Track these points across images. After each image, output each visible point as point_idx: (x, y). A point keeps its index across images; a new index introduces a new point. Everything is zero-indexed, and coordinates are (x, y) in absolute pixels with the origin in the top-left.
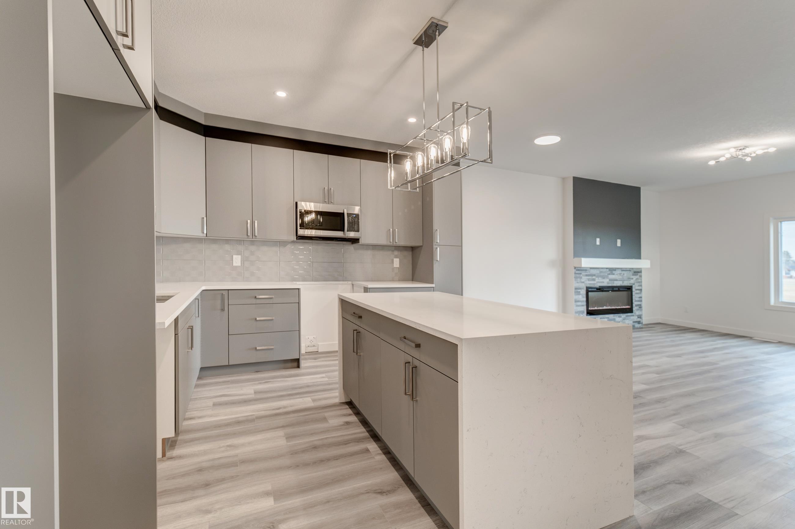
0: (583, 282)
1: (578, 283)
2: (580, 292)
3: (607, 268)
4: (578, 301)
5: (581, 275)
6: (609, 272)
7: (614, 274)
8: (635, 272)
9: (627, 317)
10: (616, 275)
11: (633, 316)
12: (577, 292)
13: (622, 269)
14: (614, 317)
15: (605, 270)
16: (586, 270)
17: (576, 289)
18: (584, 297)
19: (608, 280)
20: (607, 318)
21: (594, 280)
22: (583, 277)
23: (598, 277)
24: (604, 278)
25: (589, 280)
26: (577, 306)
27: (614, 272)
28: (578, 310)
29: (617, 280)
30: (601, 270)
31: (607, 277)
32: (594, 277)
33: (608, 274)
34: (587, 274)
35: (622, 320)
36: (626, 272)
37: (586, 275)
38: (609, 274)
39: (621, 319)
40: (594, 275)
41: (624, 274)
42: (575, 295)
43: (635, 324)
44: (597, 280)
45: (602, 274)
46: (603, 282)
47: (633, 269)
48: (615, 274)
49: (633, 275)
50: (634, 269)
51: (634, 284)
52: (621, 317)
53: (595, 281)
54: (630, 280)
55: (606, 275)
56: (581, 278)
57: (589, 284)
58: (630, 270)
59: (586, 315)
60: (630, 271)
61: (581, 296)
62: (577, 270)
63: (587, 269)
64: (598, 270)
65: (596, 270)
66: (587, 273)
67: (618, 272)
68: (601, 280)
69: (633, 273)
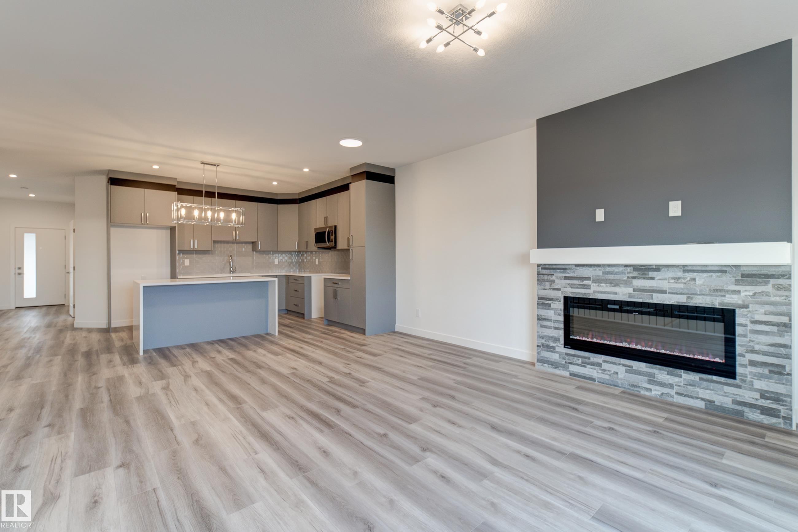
0: (559, 289)
1: (545, 289)
2: (550, 304)
3: (626, 266)
4: (545, 320)
5: (554, 278)
6: (635, 274)
7: (652, 278)
8: (743, 276)
9: (705, 384)
10: (660, 279)
11: (739, 387)
12: (543, 304)
13: (686, 268)
14: (651, 370)
15: (621, 269)
16: (565, 269)
17: (539, 298)
18: (559, 315)
19: (631, 290)
20: (624, 365)
21: (587, 287)
22: (557, 281)
23: (598, 281)
24: (616, 285)
25: (572, 286)
26: (542, 326)
27: (651, 274)
28: (545, 334)
29: (663, 292)
30: (608, 269)
31: (627, 283)
32: (586, 282)
33: (628, 277)
34: (567, 275)
35: (682, 384)
36: (705, 275)
37: (566, 278)
38: (634, 278)
39: (677, 379)
40: (588, 279)
41: (694, 279)
42: (538, 308)
43: (746, 410)
44: (594, 287)
45: (611, 277)
46: (615, 293)
47: (737, 267)
48: (656, 279)
49: (737, 282)
50: (742, 269)
51: (745, 306)
52: (680, 376)
53: (589, 288)
54: (725, 296)
55: (625, 278)
56: (553, 281)
57: (572, 293)
58: (722, 270)
59: (563, 346)
60: (725, 272)
61: (552, 312)
62: (542, 269)
63: (567, 267)
64: (597, 269)
65: (591, 269)
66: (568, 273)
67: (670, 274)
68: (605, 287)
69: (739, 278)
